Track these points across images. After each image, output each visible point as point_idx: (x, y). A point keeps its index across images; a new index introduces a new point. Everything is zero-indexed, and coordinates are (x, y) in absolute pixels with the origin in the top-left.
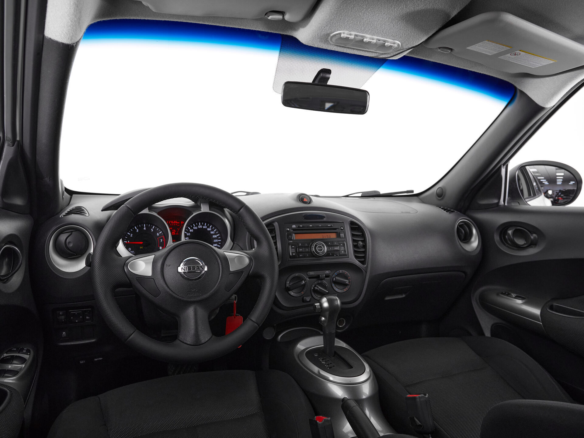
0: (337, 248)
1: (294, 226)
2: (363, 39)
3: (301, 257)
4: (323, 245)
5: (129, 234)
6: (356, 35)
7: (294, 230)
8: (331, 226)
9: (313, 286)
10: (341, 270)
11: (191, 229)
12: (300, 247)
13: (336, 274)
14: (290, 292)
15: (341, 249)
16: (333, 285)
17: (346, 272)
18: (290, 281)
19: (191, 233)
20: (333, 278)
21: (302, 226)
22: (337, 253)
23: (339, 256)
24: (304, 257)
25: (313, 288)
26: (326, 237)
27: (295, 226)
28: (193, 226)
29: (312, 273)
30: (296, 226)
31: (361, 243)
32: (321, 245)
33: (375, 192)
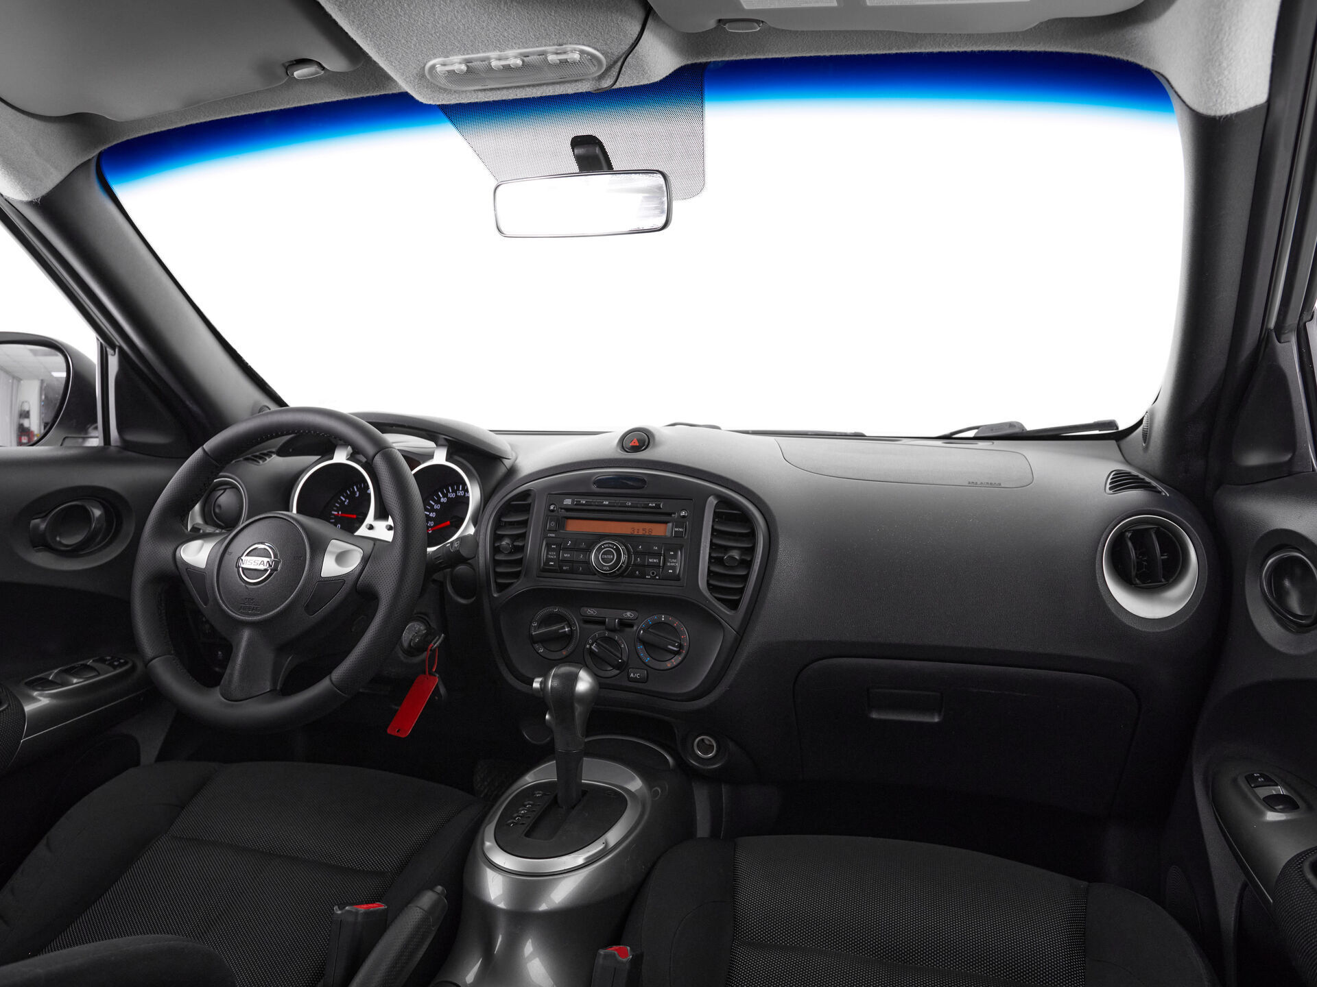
0: (655, 561)
1: (568, 502)
2: (490, 63)
3: (566, 572)
4: (617, 550)
5: (344, 499)
6: (467, 62)
7: (568, 509)
8: (658, 507)
9: (590, 641)
10: (663, 614)
11: (444, 497)
12: (566, 549)
13: (649, 621)
14: (536, 646)
15: (669, 564)
16: (640, 647)
17: (676, 624)
18: (541, 622)
19: (442, 504)
20: (640, 631)
21: (584, 502)
22: (653, 573)
23: (659, 579)
24: (571, 571)
25: (588, 646)
26: (641, 533)
27: (570, 500)
28: (448, 491)
29: (591, 612)
30: (573, 502)
31: (736, 554)
32: (612, 548)
33: (1011, 425)
